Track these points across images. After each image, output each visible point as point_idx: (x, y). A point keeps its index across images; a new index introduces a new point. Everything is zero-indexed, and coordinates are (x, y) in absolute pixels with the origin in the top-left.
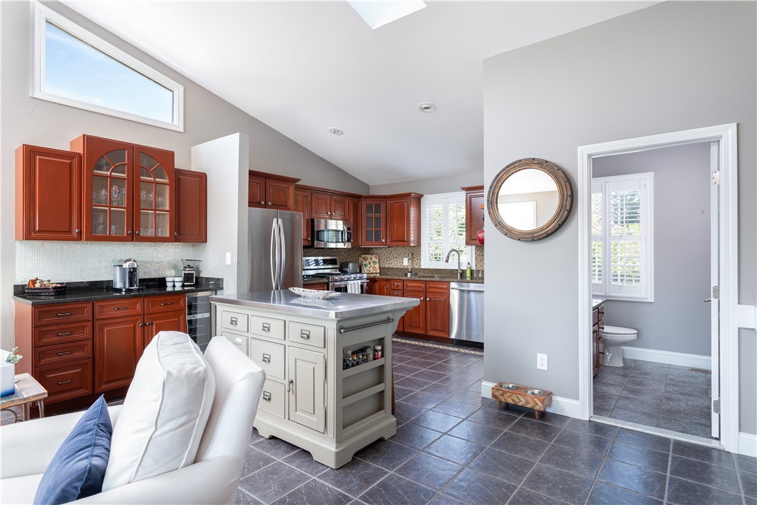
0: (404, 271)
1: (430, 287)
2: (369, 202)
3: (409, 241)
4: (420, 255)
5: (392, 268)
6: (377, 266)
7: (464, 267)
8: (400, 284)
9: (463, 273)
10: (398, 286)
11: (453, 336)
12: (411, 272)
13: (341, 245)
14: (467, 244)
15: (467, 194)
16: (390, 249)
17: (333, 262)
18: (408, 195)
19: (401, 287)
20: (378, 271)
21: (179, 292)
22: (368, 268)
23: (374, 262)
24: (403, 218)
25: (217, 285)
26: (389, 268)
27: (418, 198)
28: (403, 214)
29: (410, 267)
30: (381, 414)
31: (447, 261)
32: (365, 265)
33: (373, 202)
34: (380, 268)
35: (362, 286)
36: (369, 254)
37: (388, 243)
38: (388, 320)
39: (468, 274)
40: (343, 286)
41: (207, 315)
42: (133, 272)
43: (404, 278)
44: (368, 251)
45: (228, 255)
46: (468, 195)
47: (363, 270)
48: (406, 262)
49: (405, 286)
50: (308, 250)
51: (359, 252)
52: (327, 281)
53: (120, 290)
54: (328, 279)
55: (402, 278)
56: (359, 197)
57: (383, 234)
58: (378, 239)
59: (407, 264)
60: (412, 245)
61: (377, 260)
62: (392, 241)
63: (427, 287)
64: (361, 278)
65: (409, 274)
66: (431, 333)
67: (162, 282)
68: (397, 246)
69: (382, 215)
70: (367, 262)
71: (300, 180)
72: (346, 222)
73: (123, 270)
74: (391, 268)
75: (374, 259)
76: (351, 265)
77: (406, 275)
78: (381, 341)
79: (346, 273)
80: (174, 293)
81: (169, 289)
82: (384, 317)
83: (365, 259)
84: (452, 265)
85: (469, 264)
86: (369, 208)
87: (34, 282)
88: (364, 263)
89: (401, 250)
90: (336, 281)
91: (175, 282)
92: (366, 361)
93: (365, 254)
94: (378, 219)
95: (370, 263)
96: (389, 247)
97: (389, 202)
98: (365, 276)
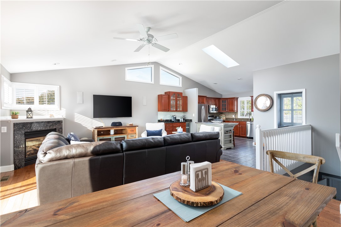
0: (233, 119)
1: (241, 123)
3: (234, 110)
4: (237, 114)
5: (229, 118)
6: (225, 117)
7: (251, 118)
9: (250, 120)
11: (248, 136)
13: (215, 112)
14: (252, 111)
15: (251, 98)
16: (229, 113)
17: (213, 116)
18: (234, 98)
21: (182, 122)
23: (224, 116)
24: (232, 104)
25: (191, 121)
27: (237, 99)
29: (235, 118)
30: (231, 144)
31: (246, 116)
33: (224, 100)
34: (226, 118)
36: (222, 114)
38: (232, 127)
39: (252, 120)
41: (189, 127)
42: (176, 118)
44: (222, 113)
45: (194, 114)
48: (233, 116)
51: (219, 114)
53: (174, 121)
55: (232, 121)
56: (220, 99)
57: (226, 109)
60: (235, 111)
62: (229, 111)
64: (221, 120)
66: (241, 135)
67: (179, 120)
68: (231, 112)
69: (226, 103)
72: (216, 105)
73: (174, 117)
76: (217, 117)
78: (231, 130)
79: (216, 119)
80: (181, 122)
81: (180, 121)
82: (231, 126)
83: (221, 115)
86: (223, 101)
87: (161, 119)
91: (181, 120)
92: (228, 133)
95: (222, 117)
97: (228, 100)
98: (222, 120)
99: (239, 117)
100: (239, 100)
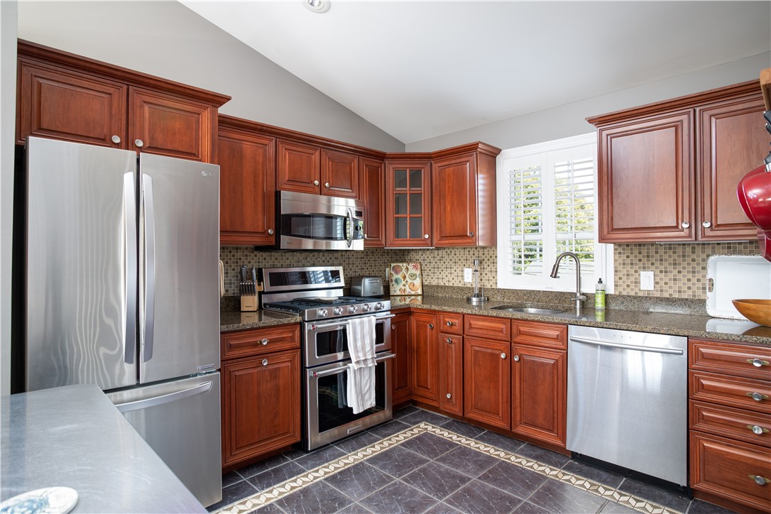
0: (466, 294)
1: (520, 333)
2: (400, 165)
3: (474, 235)
4: (494, 263)
5: (444, 287)
6: (417, 282)
7: (589, 287)
8: (456, 321)
9: (587, 303)
10: (452, 325)
12: (478, 296)
14: (602, 239)
15: (601, 131)
16: (440, 252)
19: (457, 328)
20: (420, 292)
22: (401, 286)
23: (413, 276)
24: (462, 196)
26: (438, 287)
27: (492, 155)
28: (463, 186)
29: (477, 286)
31: (554, 274)
32: (396, 281)
33: (407, 167)
34: (423, 286)
35: (379, 327)
36: (403, 261)
37: (435, 241)
39: (600, 303)
40: (339, 328)
43: (465, 311)
44: (402, 256)
46: (604, 133)
47: (392, 289)
48: (468, 277)
49: (467, 326)
50: (265, 254)
51: (386, 258)
52: (299, 319)
54: (302, 314)
55: (461, 310)
56: (381, 157)
57: (425, 224)
58: (416, 234)
59: (470, 281)
60: (481, 243)
61: (418, 273)
62: (442, 237)
63: (514, 331)
64: (380, 310)
65: (475, 301)
68: (452, 246)
69: (424, 189)
70: (399, 276)
71: (228, 99)
72: (358, 198)
74: (441, 287)
75: (412, 270)
76: (367, 282)
77: (469, 300)
83: (397, 270)
84: (565, 284)
85: (600, 281)
86: (400, 177)
88: (395, 276)
89: (460, 253)
90: (322, 319)
93: (397, 261)
94: (416, 198)
95: (405, 277)
96: (438, 249)
97: (436, 166)
99: (507, 278)
100: (506, 165)
